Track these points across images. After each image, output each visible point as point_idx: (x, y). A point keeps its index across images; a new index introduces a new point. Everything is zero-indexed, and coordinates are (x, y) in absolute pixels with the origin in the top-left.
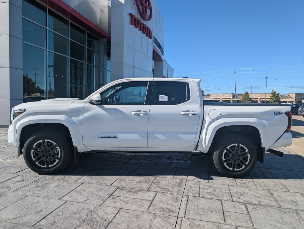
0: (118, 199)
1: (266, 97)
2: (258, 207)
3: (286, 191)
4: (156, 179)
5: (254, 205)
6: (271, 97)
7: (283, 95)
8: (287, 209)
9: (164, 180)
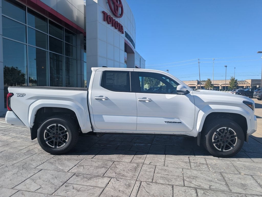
0: (71, 187)
1: (226, 83)
2: (208, 193)
3: (237, 173)
4: (114, 164)
5: (205, 189)
6: (230, 83)
7: (241, 81)
8: (237, 193)
9: (121, 165)
